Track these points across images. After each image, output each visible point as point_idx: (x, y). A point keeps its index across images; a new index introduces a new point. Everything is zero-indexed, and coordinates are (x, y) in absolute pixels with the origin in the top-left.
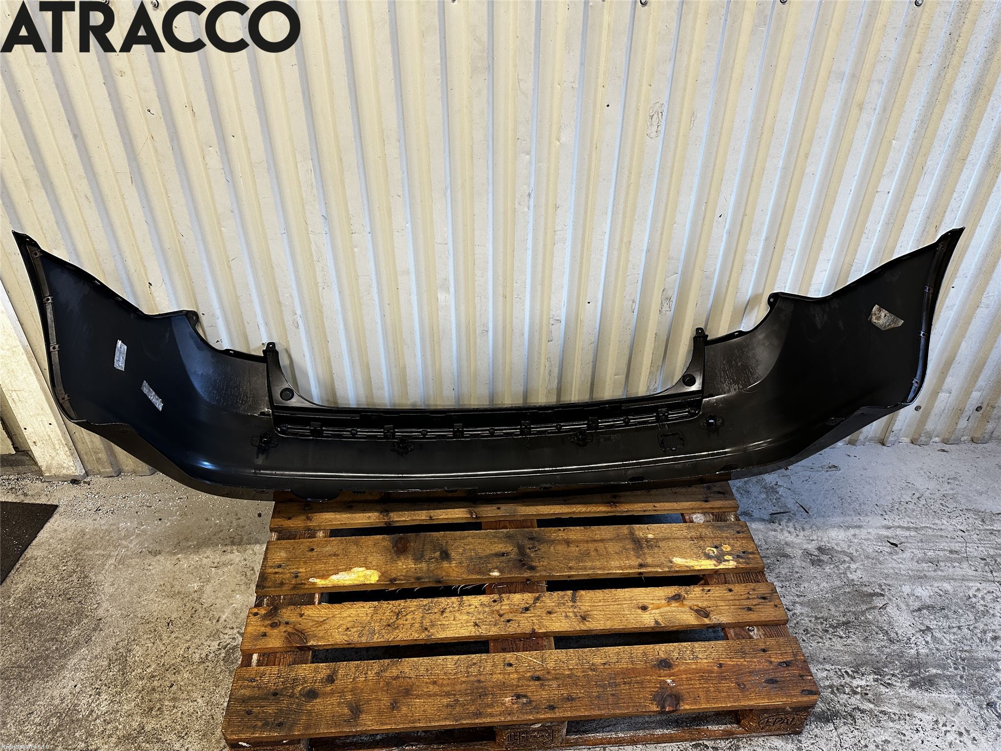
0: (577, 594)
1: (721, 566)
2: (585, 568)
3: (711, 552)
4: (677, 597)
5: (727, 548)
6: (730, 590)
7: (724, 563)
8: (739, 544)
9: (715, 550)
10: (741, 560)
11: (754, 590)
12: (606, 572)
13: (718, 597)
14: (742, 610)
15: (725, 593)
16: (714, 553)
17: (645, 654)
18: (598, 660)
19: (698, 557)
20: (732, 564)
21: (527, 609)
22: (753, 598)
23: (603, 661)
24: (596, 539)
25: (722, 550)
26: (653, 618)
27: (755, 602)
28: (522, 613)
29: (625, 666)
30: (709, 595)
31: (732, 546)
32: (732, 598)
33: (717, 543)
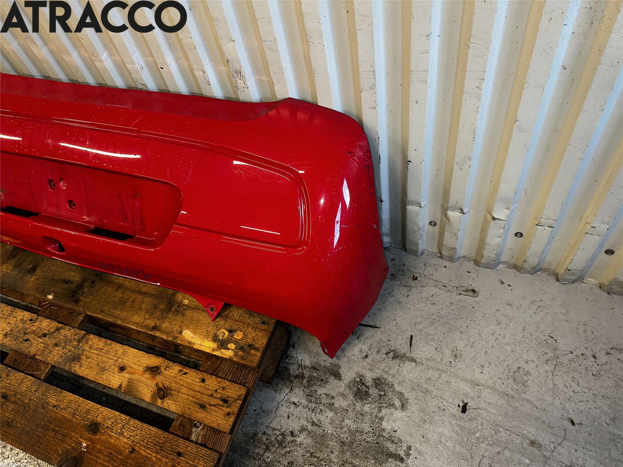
0: (87, 336)
1: (217, 353)
2: (111, 316)
3: (222, 334)
4: (155, 369)
5: (238, 336)
6: (203, 381)
7: (222, 350)
8: (254, 334)
9: (227, 333)
10: (240, 353)
11: (224, 389)
12: (124, 324)
13: (187, 383)
14: (196, 406)
15: (196, 382)
16: (223, 336)
17: (88, 411)
18: (53, 401)
19: (206, 337)
20: (227, 354)
21: (45, 335)
22: (216, 398)
23: (55, 403)
24: (142, 291)
25: (233, 337)
26: (121, 381)
27: (213, 401)
28: (40, 337)
29: (66, 415)
30: (182, 377)
31: (245, 335)
32: (197, 389)
33: (235, 327)
